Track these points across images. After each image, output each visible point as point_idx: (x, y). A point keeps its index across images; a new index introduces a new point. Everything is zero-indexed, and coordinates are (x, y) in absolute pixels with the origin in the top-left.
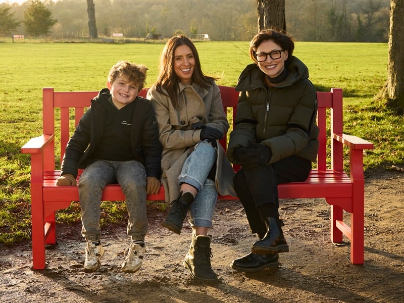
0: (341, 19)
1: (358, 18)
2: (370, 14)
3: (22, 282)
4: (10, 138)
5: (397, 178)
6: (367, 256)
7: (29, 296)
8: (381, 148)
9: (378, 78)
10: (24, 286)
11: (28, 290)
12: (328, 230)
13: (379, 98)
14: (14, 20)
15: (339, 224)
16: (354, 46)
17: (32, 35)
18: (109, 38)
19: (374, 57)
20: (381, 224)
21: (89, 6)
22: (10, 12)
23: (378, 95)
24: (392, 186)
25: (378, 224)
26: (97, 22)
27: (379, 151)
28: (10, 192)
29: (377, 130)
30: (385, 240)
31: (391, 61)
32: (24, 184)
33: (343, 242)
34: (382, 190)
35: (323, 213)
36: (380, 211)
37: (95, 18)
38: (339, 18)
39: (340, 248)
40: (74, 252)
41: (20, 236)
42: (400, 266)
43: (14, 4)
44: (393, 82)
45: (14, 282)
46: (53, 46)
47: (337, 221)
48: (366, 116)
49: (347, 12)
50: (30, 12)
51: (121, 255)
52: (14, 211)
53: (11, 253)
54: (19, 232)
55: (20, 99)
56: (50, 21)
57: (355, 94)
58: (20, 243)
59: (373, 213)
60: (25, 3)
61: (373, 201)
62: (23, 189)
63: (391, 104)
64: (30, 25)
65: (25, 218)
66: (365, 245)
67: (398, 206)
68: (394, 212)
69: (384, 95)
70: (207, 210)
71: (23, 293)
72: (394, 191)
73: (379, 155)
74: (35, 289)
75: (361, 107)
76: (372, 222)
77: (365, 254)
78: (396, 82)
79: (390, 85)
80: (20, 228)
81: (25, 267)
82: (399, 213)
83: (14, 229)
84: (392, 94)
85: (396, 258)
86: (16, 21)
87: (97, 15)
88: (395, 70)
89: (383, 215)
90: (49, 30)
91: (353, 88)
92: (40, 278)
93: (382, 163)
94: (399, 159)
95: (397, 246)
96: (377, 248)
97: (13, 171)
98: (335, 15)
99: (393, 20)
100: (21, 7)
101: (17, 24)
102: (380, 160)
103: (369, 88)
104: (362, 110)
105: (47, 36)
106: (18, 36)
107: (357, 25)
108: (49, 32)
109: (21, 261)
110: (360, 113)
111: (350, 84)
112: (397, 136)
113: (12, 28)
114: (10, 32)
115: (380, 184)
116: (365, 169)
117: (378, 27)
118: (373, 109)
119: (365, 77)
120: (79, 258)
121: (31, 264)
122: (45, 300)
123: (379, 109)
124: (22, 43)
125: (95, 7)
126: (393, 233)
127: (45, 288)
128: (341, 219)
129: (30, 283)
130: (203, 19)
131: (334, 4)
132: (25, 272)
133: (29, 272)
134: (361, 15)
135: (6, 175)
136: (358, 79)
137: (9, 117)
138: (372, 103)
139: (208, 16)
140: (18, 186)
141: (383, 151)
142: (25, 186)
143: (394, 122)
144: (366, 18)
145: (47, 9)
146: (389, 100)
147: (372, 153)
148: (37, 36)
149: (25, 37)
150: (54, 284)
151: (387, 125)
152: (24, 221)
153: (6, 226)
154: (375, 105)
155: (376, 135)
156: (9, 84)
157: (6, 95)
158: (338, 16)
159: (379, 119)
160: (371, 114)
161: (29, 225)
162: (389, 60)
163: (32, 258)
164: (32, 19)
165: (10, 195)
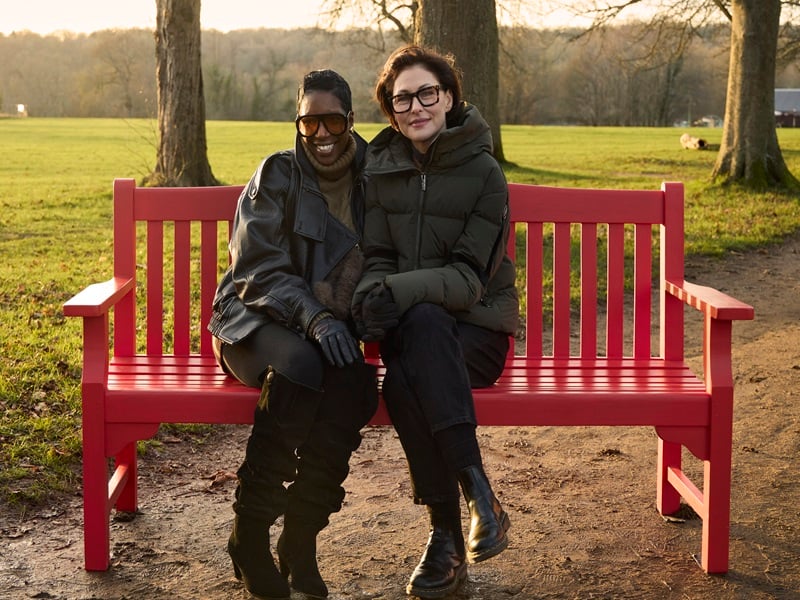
0: (228, 82)
1: (254, 80)
2: (272, 74)
15: (673, 477)
38: (225, 81)
39: (676, 528)
47: (669, 469)
49: (237, 70)
98: (218, 76)
107: (253, 93)
117: (284, 96)
134: (257, 75)
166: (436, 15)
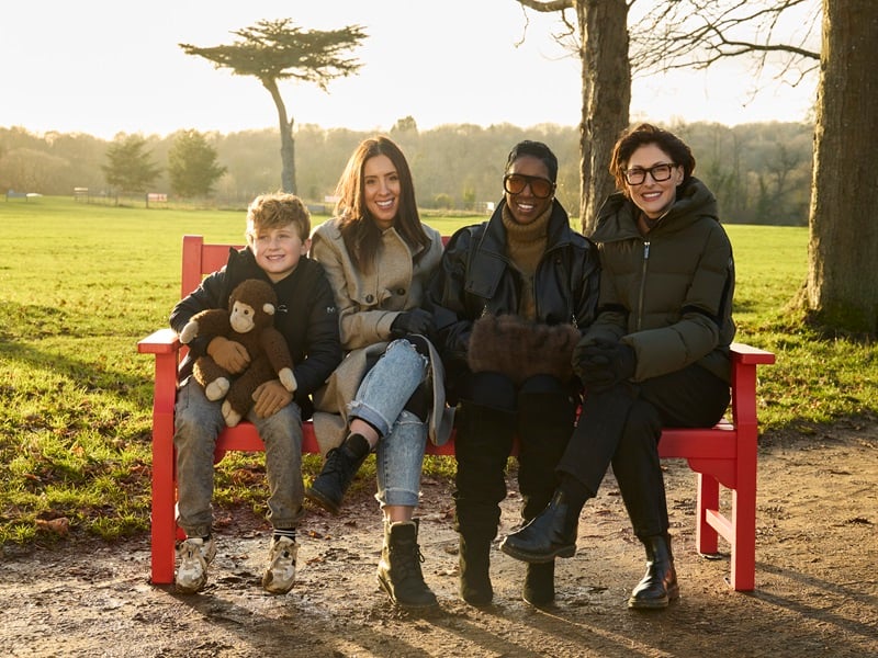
0: (730, 181)
1: (761, 180)
2: (782, 173)
3: (130, 603)
4: (127, 361)
5: (820, 448)
6: (760, 578)
7: (140, 629)
8: (793, 396)
9: (792, 283)
10: (132, 611)
11: (139, 618)
12: (692, 532)
13: (793, 309)
14: (151, 166)
15: (711, 517)
16: (753, 230)
17: (180, 195)
18: (318, 204)
19: (786, 250)
20: (788, 525)
21: (284, 143)
22: (145, 149)
23: (791, 303)
24: (811, 462)
25: (782, 524)
26: (297, 174)
27: (790, 400)
28: (118, 449)
29: (787, 365)
30: (795, 551)
31: (814, 238)
32: (144, 436)
33: (718, 553)
34: (793, 468)
35: (683, 504)
36: (787, 502)
37: (293, 165)
38: (726, 180)
39: (712, 563)
40: (227, 556)
41: (132, 525)
42: (820, 595)
43: (152, 137)
44: (817, 278)
45: (114, 603)
46: (218, 216)
47: (707, 511)
48: (768, 341)
49: (740, 168)
50: (180, 152)
51: (313, 564)
52: (124, 480)
53: (113, 553)
54: (131, 517)
55: (151, 299)
56: (215, 169)
57: (751, 308)
58: (131, 536)
59: (774, 505)
60: (172, 136)
61: (775, 485)
62: (144, 444)
63: (813, 319)
64: (178, 175)
65: (142, 493)
66: (758, 559)
67: (820, 495)
68: (814, 505)
69: (801, 302)
70: (408, 471)
71: (130, 623)
72: (814, 470)
73: (788, 407)
74: (152, 618)
75: (760, 325)
76: (772, 520)
77: (756, 575)
78: (823, 277)
79: (811, 283)
80: (133, 509)
81: (136, 579)
82: (821, 506)
83: (122, 513)
84: (814, 301)
85: (812, 581)
86: (155, 168)
87: (298, 161)
88: (821, 254)
89: (792, 510)
90: (211, 187)
91: (747, 298)
92: (162, 599)
93: (794, 422)
94: (825, 414)
95: (815, 561)
96: (780, 566)
97: (126, 414)
98: (718, 174)
99: (819, 158)
100: (164, 142)
101: (156, 174)
102: (790, 415)
103: (775, 298)
104: (762, 330)
105: (208, 197)
106: (155, 196)
107: (758, 194)
108: (211, 190)
109: (130, 569)
110: (757, 335)
111: (743, 292)
112: (822, 376)
113: (146, 180)
114: (143, 188)
115: (789, 458)
116: (762, 431)
117: (796, 198)
118: (780, 329)
119: (769, 280)
120: (237, 566)
121: (148, 575)
122: (169, 636)
123: (791, 328)
124: (164, 209)
125: (296, 145)
126: (809, 540)
127: (171, 615)
128: (715, 508)
129: (143, 605)
130: (486, 175)
131: (718, 152)
132: (136, 587)
133: (143, 588)
134: (765, 175)
135: (114, 419)
136: (758, 284)
137: (129, 326)
138: (780, 317)
139: (494, 168)
140: (136, 439)
141: (797, 401)
142: (147, 440)
143: (817, 353)
144: (775, 180)
145: (209, 146)
146: (810, 312)
147: (777, 404)
148: (189, 197)
149: (168, 197)
150: (188, 610)
151: (806, 357)
152: (141, 499)
153: (106, 507)
154: (784, 321)
155: (784, 373)
156: (133, 275)
157: (127, 292)
158: (724, 177)
159: (791, 346)
160: (778, 337)
161: (150, 505)
162: (811, 236)
163: (150, 563)
164: (183, 164)
165: (119, 452)
166: (836, 107)
